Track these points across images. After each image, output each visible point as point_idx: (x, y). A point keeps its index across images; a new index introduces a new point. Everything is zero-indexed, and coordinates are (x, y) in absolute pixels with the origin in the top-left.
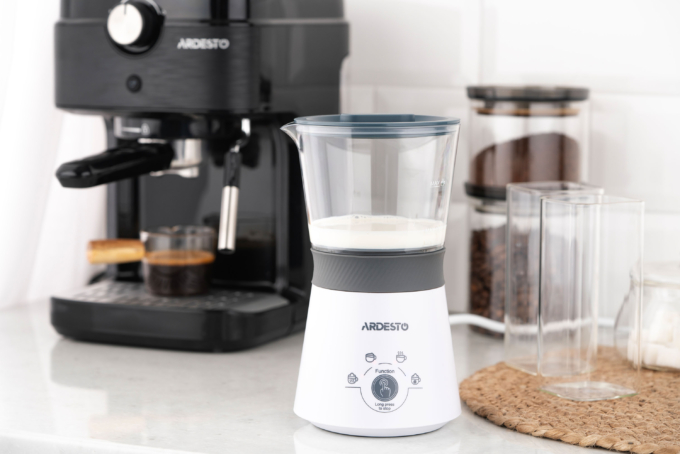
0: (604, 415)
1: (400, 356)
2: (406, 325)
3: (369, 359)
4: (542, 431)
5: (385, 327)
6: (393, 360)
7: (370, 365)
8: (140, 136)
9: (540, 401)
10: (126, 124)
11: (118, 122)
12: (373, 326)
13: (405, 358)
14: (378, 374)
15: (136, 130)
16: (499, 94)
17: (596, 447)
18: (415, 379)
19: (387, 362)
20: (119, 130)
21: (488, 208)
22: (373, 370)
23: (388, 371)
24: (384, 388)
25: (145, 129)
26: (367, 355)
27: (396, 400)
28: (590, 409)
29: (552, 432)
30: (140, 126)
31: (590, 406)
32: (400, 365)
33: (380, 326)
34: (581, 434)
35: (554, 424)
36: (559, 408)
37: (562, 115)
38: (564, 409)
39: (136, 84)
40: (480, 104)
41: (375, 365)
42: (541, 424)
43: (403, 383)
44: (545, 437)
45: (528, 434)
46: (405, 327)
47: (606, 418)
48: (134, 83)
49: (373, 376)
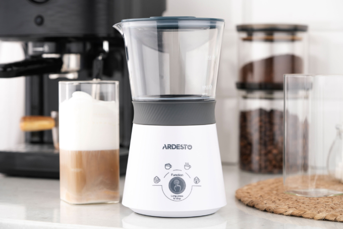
0: (327, 203)
1: (187, 165)
2: (190, 146)
3: (168, 167)
4: (290, 211)
5: (177, 147)
6: (182, 168)
7: (168, 171)
8: (43, 52)
9: (287, 198)
10: (35, 46)
11: (30, 45)
12: (170, 147)
13: (190, 167)
14: (173, 177)
15: (40, 49)
16: (255, 27)
17: (325, 220)
18: (197, 180)
19: (179, 169)
20: (31, 50)
21: (250, 95)
22: (170, 174)
23: (179, 175)
24: (177, 186)
25: (46, 48)
26: (166, 165)
27: (184, 193)
28: (318, 201)
29: (296, 212)
30: (42, 46)
31: (318, 199)
32: (188, 171)
33: (174, 147)
34: (315, 213)
35: (298, 208)
36: (298, 200)
37: (293, 40)
38: (302, 201)
39: (40, 21)
40: (244, 35)
41: (171, 171)
42: (289, 208)
43: (189, 182)
44: (292, 215)
45: (281, 214)
46: (190, 147)
47: (329, 205)
48: (39, 20)
49: (170, 178)
